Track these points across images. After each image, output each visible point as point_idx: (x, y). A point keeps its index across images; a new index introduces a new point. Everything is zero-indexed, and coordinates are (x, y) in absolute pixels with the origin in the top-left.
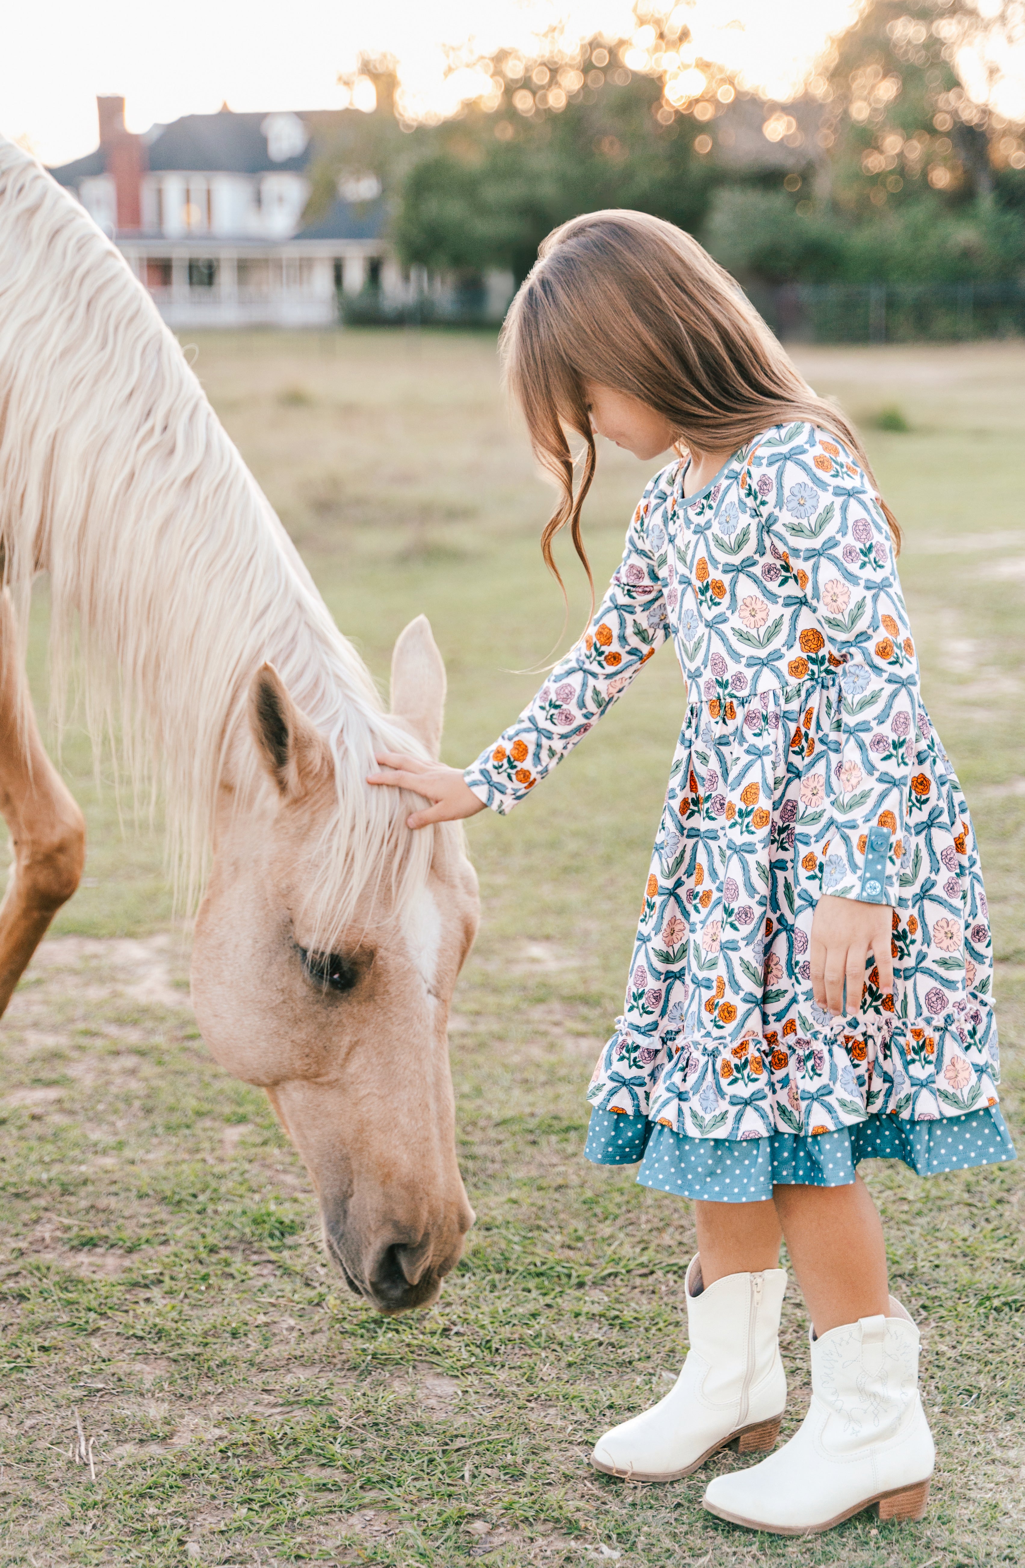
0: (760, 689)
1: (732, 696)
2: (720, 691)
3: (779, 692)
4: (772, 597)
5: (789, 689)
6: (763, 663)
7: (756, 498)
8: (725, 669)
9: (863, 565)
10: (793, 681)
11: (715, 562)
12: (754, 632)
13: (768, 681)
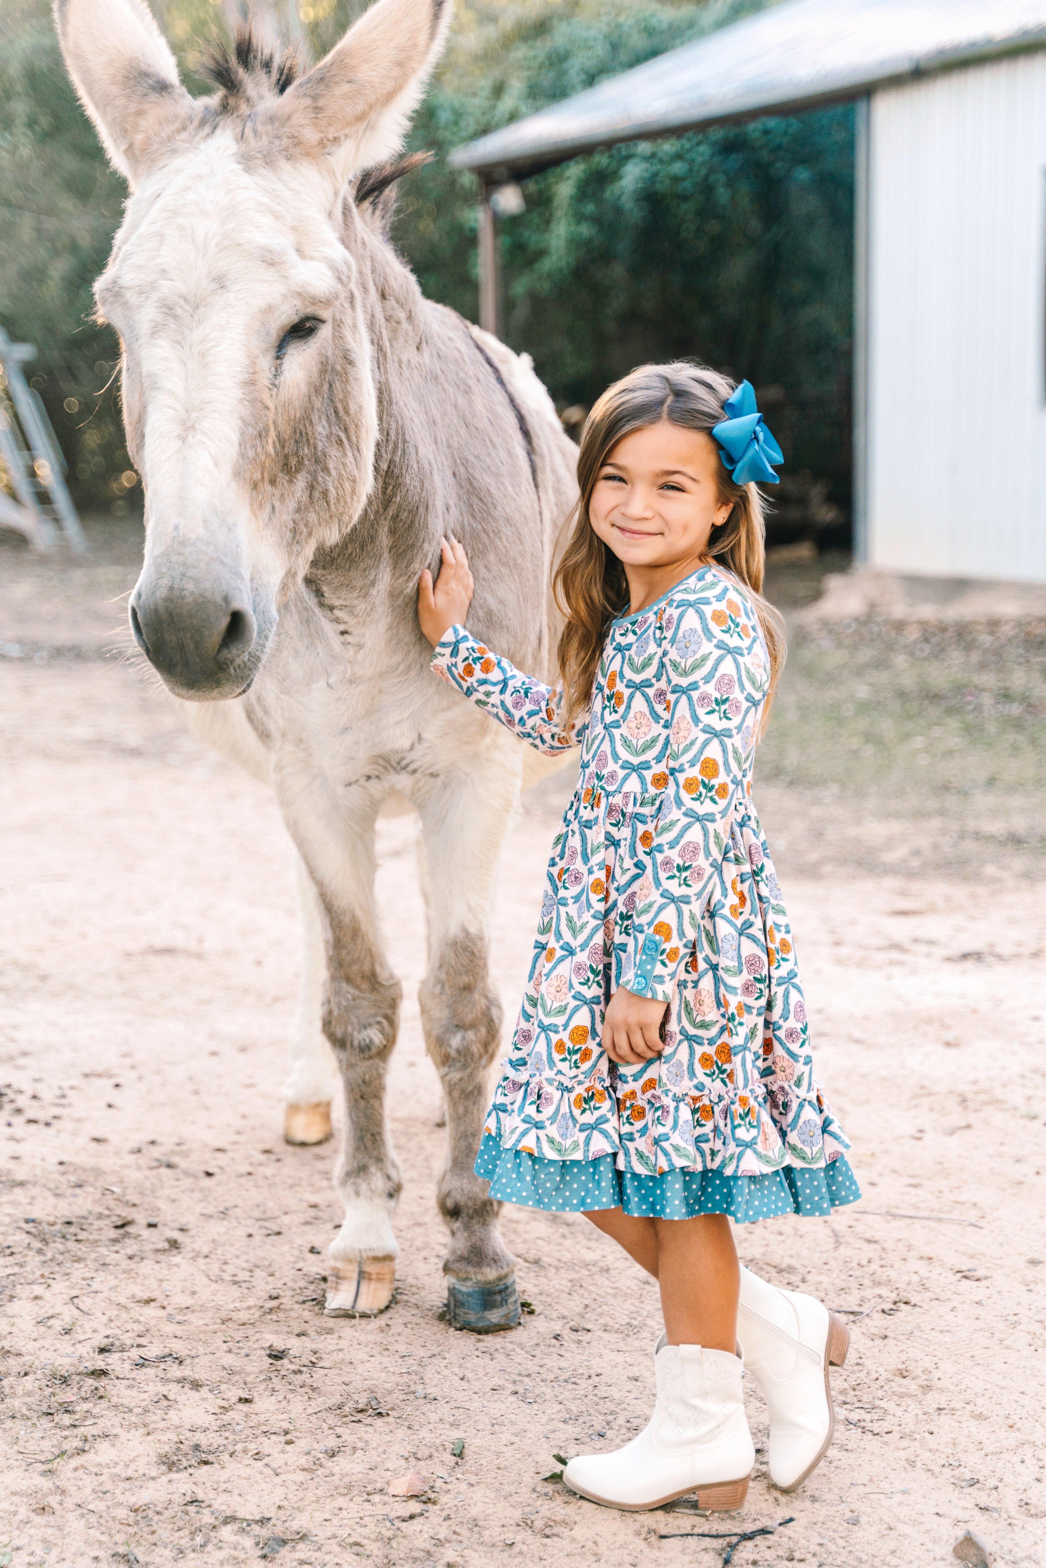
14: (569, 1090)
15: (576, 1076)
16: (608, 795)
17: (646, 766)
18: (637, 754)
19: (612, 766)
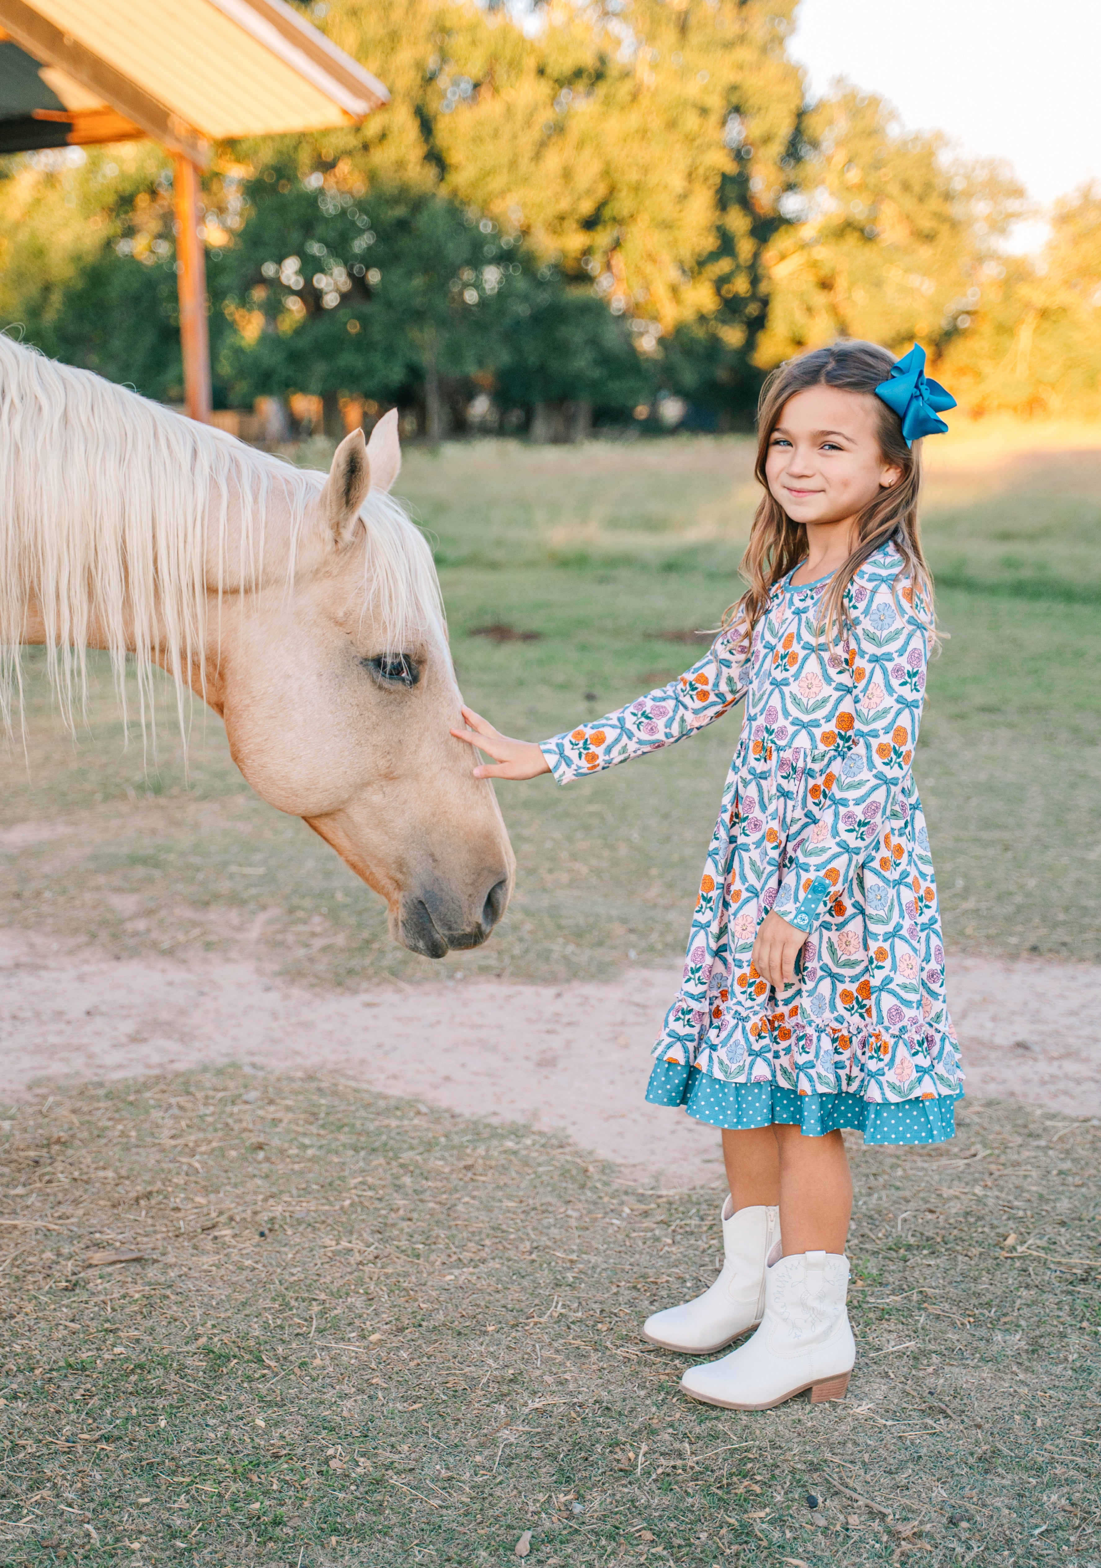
0: (795, 745)
1: (773, 742)
2: (766, 735)
3: (808, 752)
4: (828, 679)
5: (816, 752)
6: (804, 726)
7: (850, 601)
8: (775, 720)
9: (904, 684)
10: (822, 748)
11: (799, 638)
12: (805, 700)
13: (802, 741)
14: (745, 1019)
15: (752, 1007)
16: (779, 749)
17: (816, 724)
18: (807, 712)
19: (781, 722)
